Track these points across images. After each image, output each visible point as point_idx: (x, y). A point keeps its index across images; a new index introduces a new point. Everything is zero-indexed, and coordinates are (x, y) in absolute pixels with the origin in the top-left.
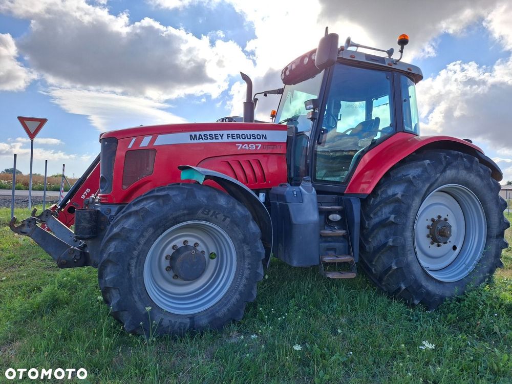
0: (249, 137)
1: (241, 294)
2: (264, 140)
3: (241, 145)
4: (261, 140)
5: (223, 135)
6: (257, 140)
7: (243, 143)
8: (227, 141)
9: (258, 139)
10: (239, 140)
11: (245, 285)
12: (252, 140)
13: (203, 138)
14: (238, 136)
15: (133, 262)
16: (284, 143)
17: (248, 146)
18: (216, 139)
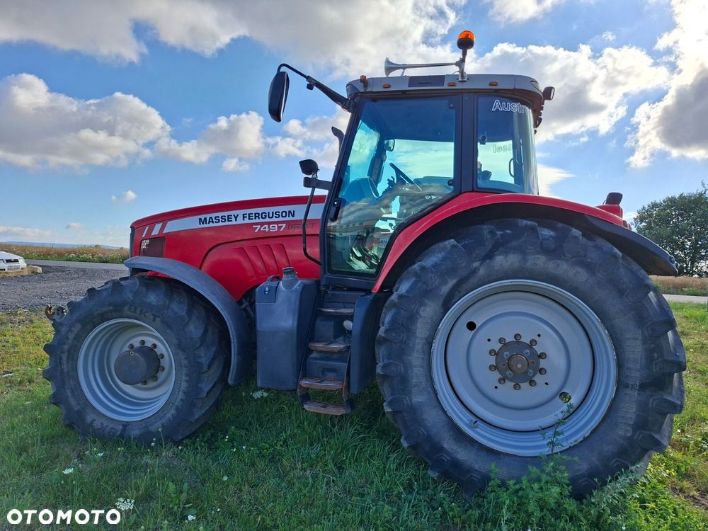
0: (271, 216)
1: (177, 409)
2: (291, 218)
3: (259, 226)
4: (287, 219)
5: (238, 215)
6: (281, 219)
7: (262, 224)
8: (242, 222)
9: (282, 216)
10: (257, 221)
11: (182, 400)
12: (274, 219)
13: (214, 220)
14: (257, 216)
15: (64, 357)
16: (319, 220)
17: (269, 227)
18: (228, 221)
